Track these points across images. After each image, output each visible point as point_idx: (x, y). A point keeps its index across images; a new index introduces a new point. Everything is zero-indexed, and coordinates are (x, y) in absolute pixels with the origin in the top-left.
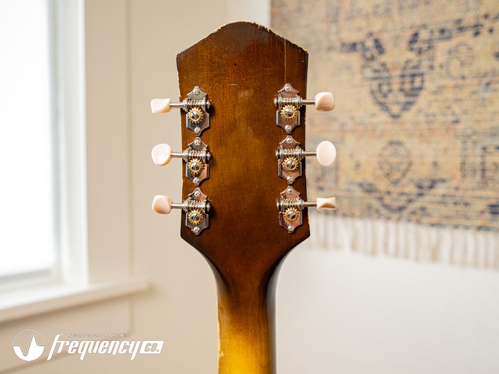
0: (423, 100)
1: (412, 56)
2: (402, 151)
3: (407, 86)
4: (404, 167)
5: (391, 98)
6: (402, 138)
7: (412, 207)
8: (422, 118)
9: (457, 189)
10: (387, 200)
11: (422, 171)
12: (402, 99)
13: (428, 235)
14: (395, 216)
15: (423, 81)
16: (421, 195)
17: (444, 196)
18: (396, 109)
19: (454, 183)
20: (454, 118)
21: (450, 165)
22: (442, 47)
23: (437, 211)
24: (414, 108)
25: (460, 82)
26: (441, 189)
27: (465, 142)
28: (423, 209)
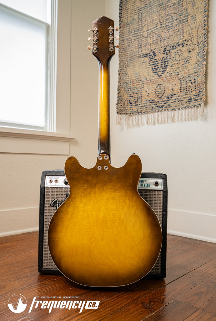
0: (168, 70)
1: (164, 55)
2: (162, 87)
3: (163, 65)
4: (163, 92)
5: (158, 70)
6: (162, 83)
7: (166, 105)
8: (168, 75)
9: (179, 96)
10: (158, 105)
11: (168, 93)
12: (162, 70)
13: (171, 113)
14: (160, 109)
15: (168, 63)
16: (168, 101)
17: (175, 99)
18: (160, 74)
19: (178, 94)
20: (178, 73)
21: (177, 89)
22: (173, 51)
23: (173, 106)
24: (166, 72)
25: (179, 62)
26: (174, 97)
27: (181, 81)
28: (169, 105)
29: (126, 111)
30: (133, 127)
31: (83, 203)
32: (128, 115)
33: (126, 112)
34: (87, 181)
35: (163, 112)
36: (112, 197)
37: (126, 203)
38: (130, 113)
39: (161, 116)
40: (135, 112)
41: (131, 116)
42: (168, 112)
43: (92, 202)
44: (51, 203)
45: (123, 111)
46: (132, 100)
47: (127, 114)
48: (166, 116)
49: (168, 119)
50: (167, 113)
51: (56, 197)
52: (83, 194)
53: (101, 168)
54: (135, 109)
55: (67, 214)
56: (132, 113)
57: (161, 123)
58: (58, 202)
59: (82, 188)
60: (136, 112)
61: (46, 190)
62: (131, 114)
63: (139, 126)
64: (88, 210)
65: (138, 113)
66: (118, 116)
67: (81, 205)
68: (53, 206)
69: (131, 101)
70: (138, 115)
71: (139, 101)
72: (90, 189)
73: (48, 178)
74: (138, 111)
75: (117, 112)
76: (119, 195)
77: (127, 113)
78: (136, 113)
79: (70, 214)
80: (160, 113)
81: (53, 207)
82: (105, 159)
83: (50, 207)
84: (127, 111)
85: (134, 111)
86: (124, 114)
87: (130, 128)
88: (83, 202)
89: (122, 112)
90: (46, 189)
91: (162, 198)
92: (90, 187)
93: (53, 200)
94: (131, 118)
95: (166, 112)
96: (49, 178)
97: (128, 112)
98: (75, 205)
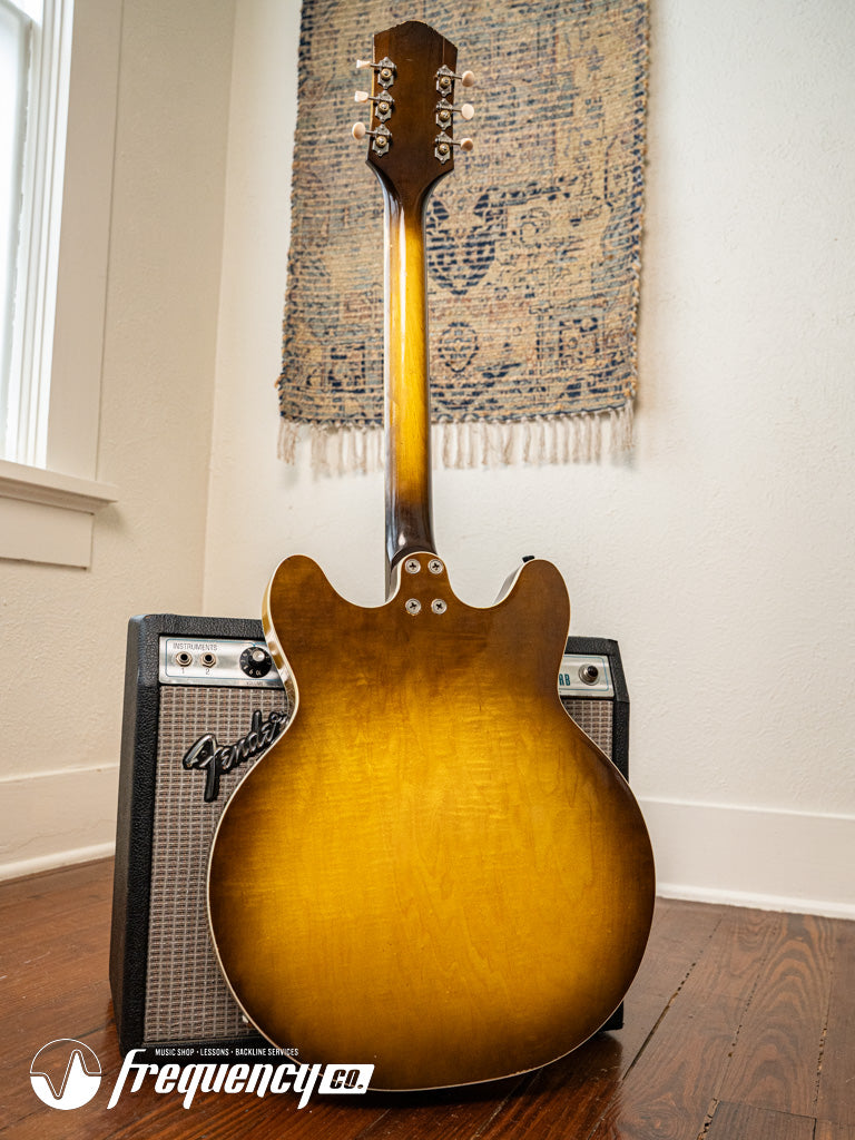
0: (492, 273)
1: (479, 221)
2: (467, 334)
3: (474, 257)
4: (469, 353)
5: (454, 270)
6: (468, 319)
7: (478, 401)
8: (491, 293)
9: (531, 373)
10: (448, 397)
11: (490, 356)
12: (468, 272)
13: (498, 433)
14: (457, 414)
15: (492, 251)
16: (490, 385)
17: (518, 382)
18: (459, 284)
19: (530, 366)
20: (529, 291)
21: (524, 345)
22: (515, 212)
23: (508, 403)
24: (483, 282)
25: (536, 250)
26: (513, 375)
27: (539, 318)
28: (492, 401)
29: (314, 410)
30: (341, 472)
31: (356, 749)
32: (325, 426)
33: (317, 414)
34: (368, 660)
35: (466, 427)
36: (471, 722)
37: (525, 746)
38: (333, 421)
39: (459, 440)
40: (352, 416)
41: (335, 430)
42: (488, 426)
43: (393, 744)
44: (184, 752)
45: (306, 410)
46: (341, 370)
47: (319, 422)
48: (479, 440)
49: (486, 450)
50: (485, 429)
51: (209, 729)
52: (353, 712)
53: (419, 608)
54: (351, 405)
55: (289, 796)
56: (340, 422)
57: (458, 466)
58: (218, 746)
59: (349, 686)
60: (356, 417)
61: (166, 696)
62: (338, 424)
63: (365, 472)
64: (380, 774)
65: (367, 421)
66: (285, 427)
67: (351, 755)
68: (196, 766)
69: (339, 377)
70: (364, 429)
71: (371, 376)
72: (381, 691)
73: (169, 647)
74: (363, 414)
75: (283, 414)
76: (494, 713)
77: (320, 418)
78: (357, 421)
79: (304, 794)
80: (453, 428)
81: (194, 771)
82: (433, 571)
83: (182, 771)
84: (320, 411)
85: (348, 411)
86: (309, 421)
87: (328, 475)
88: (357, 742)
89: (300, 412)
90: (163, 693)
91: (609, 729)
92: (383, 683)
93: (196, 739)
94: (333, 439)
95: (479, 426)
96: (176, 646)
97: (323, 414)
98: (327, 755)
